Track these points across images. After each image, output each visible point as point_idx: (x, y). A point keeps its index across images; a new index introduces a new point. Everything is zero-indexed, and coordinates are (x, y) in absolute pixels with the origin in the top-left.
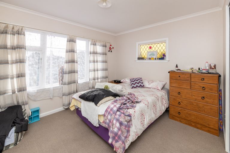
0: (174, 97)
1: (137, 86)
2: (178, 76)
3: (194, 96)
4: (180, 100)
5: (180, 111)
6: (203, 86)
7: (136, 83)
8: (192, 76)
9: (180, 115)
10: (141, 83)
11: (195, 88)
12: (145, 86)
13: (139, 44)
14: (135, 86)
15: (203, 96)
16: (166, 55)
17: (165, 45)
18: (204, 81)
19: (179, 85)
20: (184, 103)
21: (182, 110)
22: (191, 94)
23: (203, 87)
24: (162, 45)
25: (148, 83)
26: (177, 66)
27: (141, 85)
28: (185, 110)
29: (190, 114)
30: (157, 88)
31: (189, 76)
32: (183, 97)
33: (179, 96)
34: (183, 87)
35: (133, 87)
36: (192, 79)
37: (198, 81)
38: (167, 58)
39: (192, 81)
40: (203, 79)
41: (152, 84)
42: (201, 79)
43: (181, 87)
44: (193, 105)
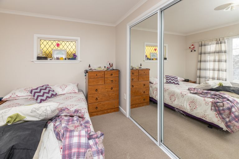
0: (92, 95)
1: (47, 97)
2: (96, 74)
3: (107, 89)
4: (97, 96)
5: (97, 105)
6: (111, 79)
7: (44, 93)
8: (105, 73)
9: (98, 109)
10: (52, 91)
11: (107, 83)
12: (58, 94)
13: (38, 38)
14: (44, 98)
15: (112, 87)
16: (76, 54)
17: (75, 44)
18: (112, 76)
19: (96, 83)
20: (100, 97)
21: (99, 104)
22: (104, 88)
23: (112, 81)
24: (72, 44)
25: (61, 89)
26: (90, 66)
27: (52, 95)
28: (101, 103)
29: (104, 105)
30: (74, 92)
31: (103, 74)
32: (100, 92)
33: (96, 92)
34: (100, 84)
35: (42, 101)
36: (105, 75)
37: (109, 76)
38: (79, 58)
39: (105, 77)
40: (112, 74)
41: (66, 89)
42: (110, 74)
43: (98, 84)
44: (106, 96)
